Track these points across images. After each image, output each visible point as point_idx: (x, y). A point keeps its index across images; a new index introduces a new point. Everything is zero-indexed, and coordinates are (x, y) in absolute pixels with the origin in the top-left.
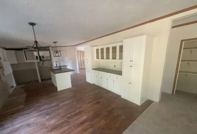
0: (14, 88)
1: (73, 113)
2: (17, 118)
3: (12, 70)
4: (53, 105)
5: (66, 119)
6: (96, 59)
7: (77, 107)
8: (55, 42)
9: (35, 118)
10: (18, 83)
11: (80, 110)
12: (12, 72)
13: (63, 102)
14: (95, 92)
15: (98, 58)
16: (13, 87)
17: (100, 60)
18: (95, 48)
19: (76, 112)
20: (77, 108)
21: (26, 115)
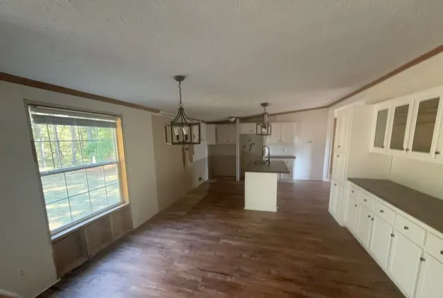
0: (203, 181)
1: (220, 278)
2: (166, 227)
3: (209, 154)
4: (214, 233)
5: (200, 280)
6: (371, 148)
7: (243, 268)
8: (264, 105)
9: (175, 242)
10: (212, 175)
11: (238, 282)
12: (206, 156)
13: (229, 239)
14: (330, 257)
15: (379, 143)
16: (200, 179)
17: (387, 151)
18: (376, 109)
19: (229, 279)
20: (239, 270)
21: (175, 230)
